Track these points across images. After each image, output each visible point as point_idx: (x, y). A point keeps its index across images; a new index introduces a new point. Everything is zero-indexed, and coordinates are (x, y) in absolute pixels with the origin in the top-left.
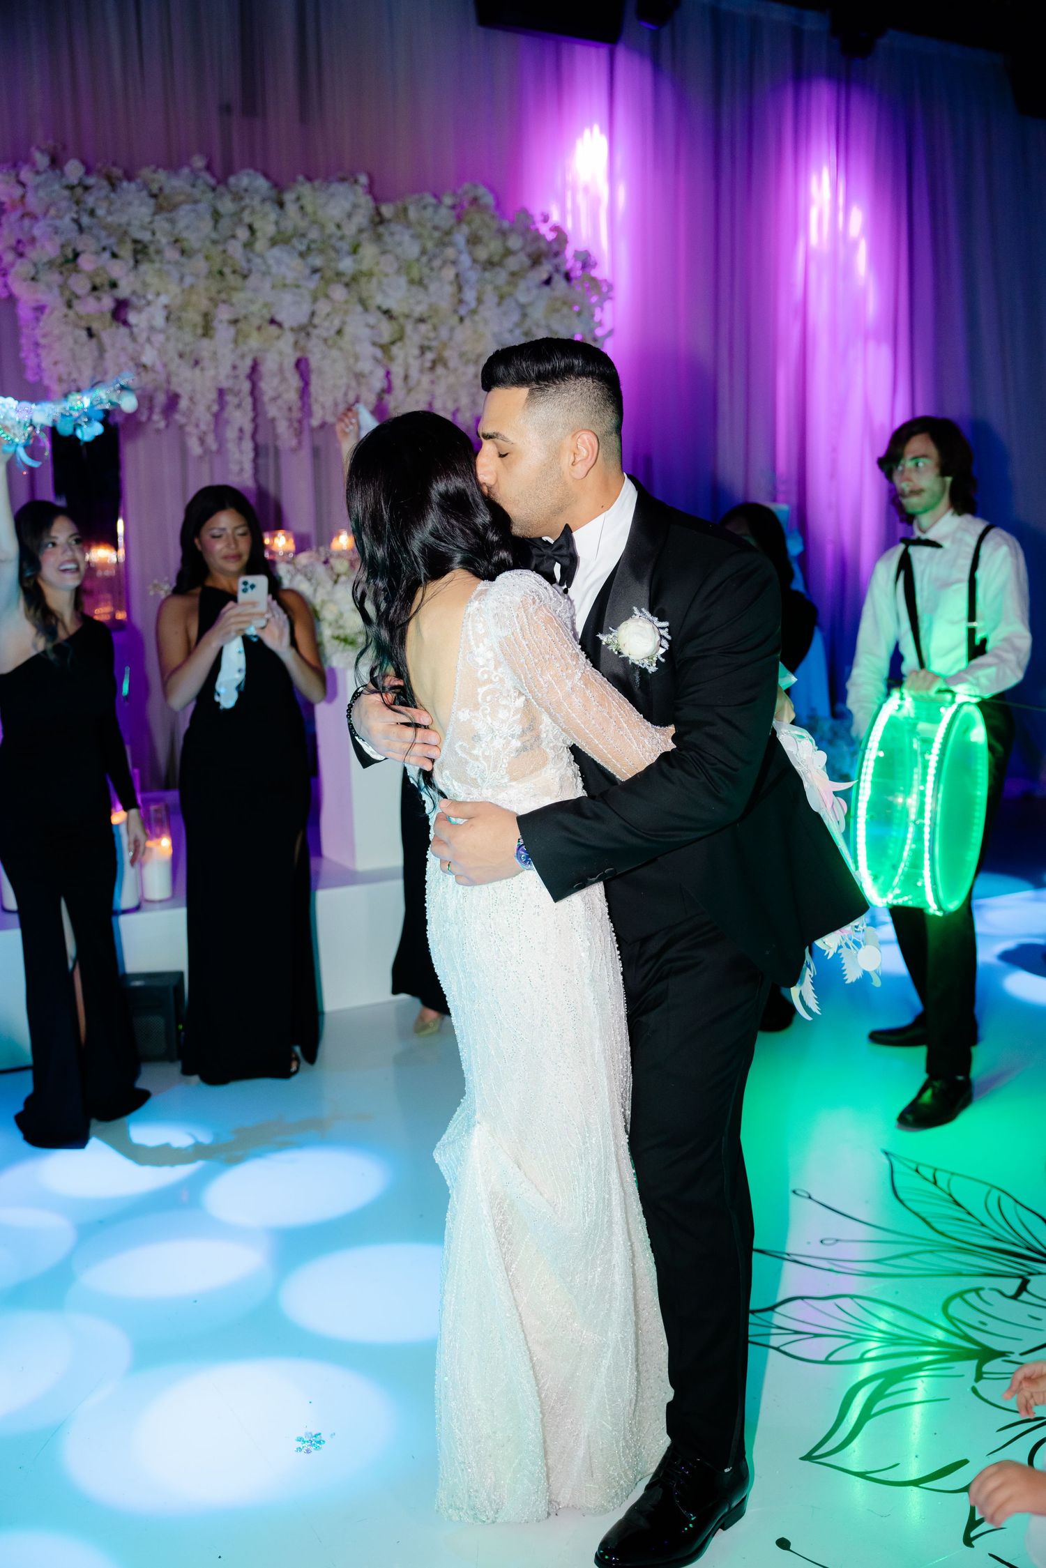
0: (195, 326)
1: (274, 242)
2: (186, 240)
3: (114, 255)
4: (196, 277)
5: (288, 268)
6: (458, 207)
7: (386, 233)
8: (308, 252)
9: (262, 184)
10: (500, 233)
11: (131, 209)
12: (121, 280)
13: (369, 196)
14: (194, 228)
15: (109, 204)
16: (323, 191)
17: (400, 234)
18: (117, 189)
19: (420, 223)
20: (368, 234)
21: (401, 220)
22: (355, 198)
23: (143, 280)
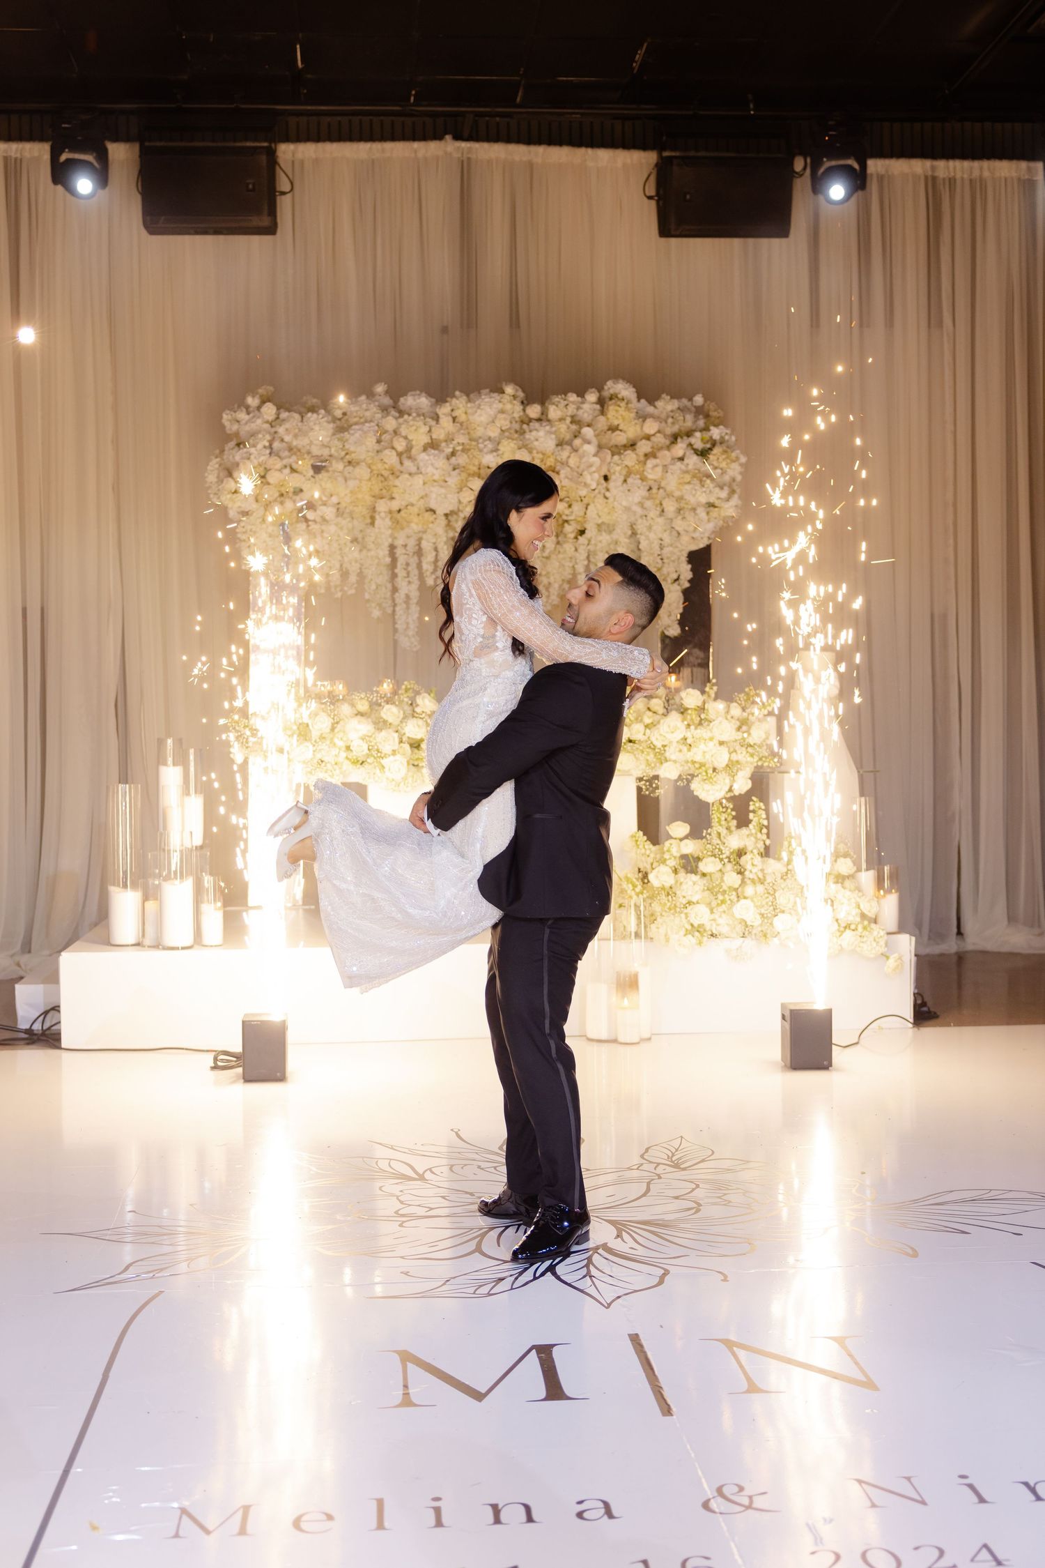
0: (364, 517)
1: (425, 449)
2: (355, 452)
3: (293, 470)
4: (360, 480)
5: (437, 469)
6: (601, 402)
7: (527, 431)
8: (453, 454)
9: (424, 401)
10: (641, 420)
11: (310, 434)
12: (303, 489)
13: (515, 402)
14: (362, 443)
15: (297, 431)
16: (474, 402)
17: (536, 430)
18: (305, 419)
19: (562, 419)
20: (510, 433)
21: (543, 419)
22: (500, 406)
23: (321, 485)
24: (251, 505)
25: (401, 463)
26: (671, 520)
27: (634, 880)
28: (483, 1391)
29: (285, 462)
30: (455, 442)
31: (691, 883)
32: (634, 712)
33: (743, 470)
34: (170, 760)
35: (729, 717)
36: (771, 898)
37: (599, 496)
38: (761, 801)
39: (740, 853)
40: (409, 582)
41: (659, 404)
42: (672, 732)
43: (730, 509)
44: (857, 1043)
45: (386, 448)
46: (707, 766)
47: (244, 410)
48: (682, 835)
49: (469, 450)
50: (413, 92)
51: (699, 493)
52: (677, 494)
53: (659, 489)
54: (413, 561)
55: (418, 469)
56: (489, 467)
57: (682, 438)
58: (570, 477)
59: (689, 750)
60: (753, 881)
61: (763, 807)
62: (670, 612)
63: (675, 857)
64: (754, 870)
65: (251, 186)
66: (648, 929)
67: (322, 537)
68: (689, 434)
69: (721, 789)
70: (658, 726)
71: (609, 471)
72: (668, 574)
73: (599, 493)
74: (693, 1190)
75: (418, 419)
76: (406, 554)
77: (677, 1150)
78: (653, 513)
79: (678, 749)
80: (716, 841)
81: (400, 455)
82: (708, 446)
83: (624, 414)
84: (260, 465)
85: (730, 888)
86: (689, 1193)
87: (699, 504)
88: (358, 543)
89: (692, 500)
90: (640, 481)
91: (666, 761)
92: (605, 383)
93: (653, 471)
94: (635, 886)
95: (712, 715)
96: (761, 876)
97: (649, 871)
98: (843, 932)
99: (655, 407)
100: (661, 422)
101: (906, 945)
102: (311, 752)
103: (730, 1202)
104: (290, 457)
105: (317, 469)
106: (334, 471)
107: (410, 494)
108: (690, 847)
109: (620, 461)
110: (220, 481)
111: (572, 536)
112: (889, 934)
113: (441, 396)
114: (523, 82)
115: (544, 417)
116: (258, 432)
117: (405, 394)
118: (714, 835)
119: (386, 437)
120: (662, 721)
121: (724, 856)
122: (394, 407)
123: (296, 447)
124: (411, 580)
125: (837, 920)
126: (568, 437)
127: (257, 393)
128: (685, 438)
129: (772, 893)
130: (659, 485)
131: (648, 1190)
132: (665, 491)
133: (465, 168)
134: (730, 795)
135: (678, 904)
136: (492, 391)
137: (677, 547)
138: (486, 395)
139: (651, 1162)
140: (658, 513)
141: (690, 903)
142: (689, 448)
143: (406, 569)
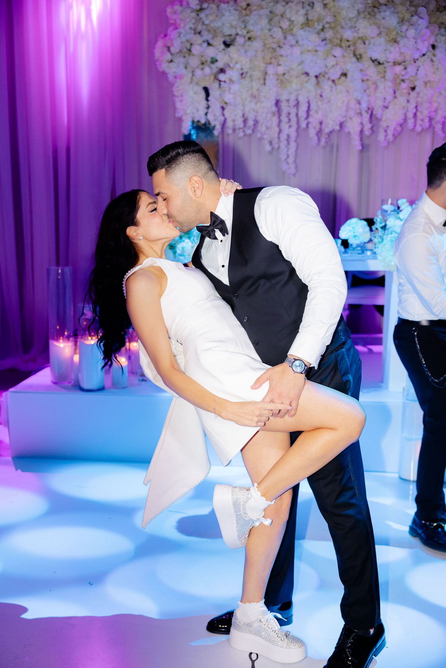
0: (259, 79)
1: (302, 27)
2: (252, 31)
3: (209, 44)
4: (257, 52)
5: (310, 41)
7: (377, 12)
8: (323, 30)
11: (223, 18)
12: (218, 58)
14: (258, 24)
15: (214, 16)
18: (220, 8)
20: (365, 14)
21: (389, 3)
23: (229, 56)
24: (181, 70)
25: (285, 38)
29: (205, 39)
30: (324, 22)
37: (427, 60)
40: (290, 126)
45: (274, 27)
54: (293, 111)
55: (297, 42)
56: (348, 41)
71: (436, 41)
73: (428, 58)
75: (298, 5)
76: (288, 106)
81: (286, 33)
84: (188, 41)
88: (255, 97)
104: (207, 35)
105: (227, 45)
106: (238, 45)
107: (291, 61)
111: (405, 91)
119: (276, 19)
123: (213, 28)
124: (291, 124)
126: (407, 16)
143: (288, 117)
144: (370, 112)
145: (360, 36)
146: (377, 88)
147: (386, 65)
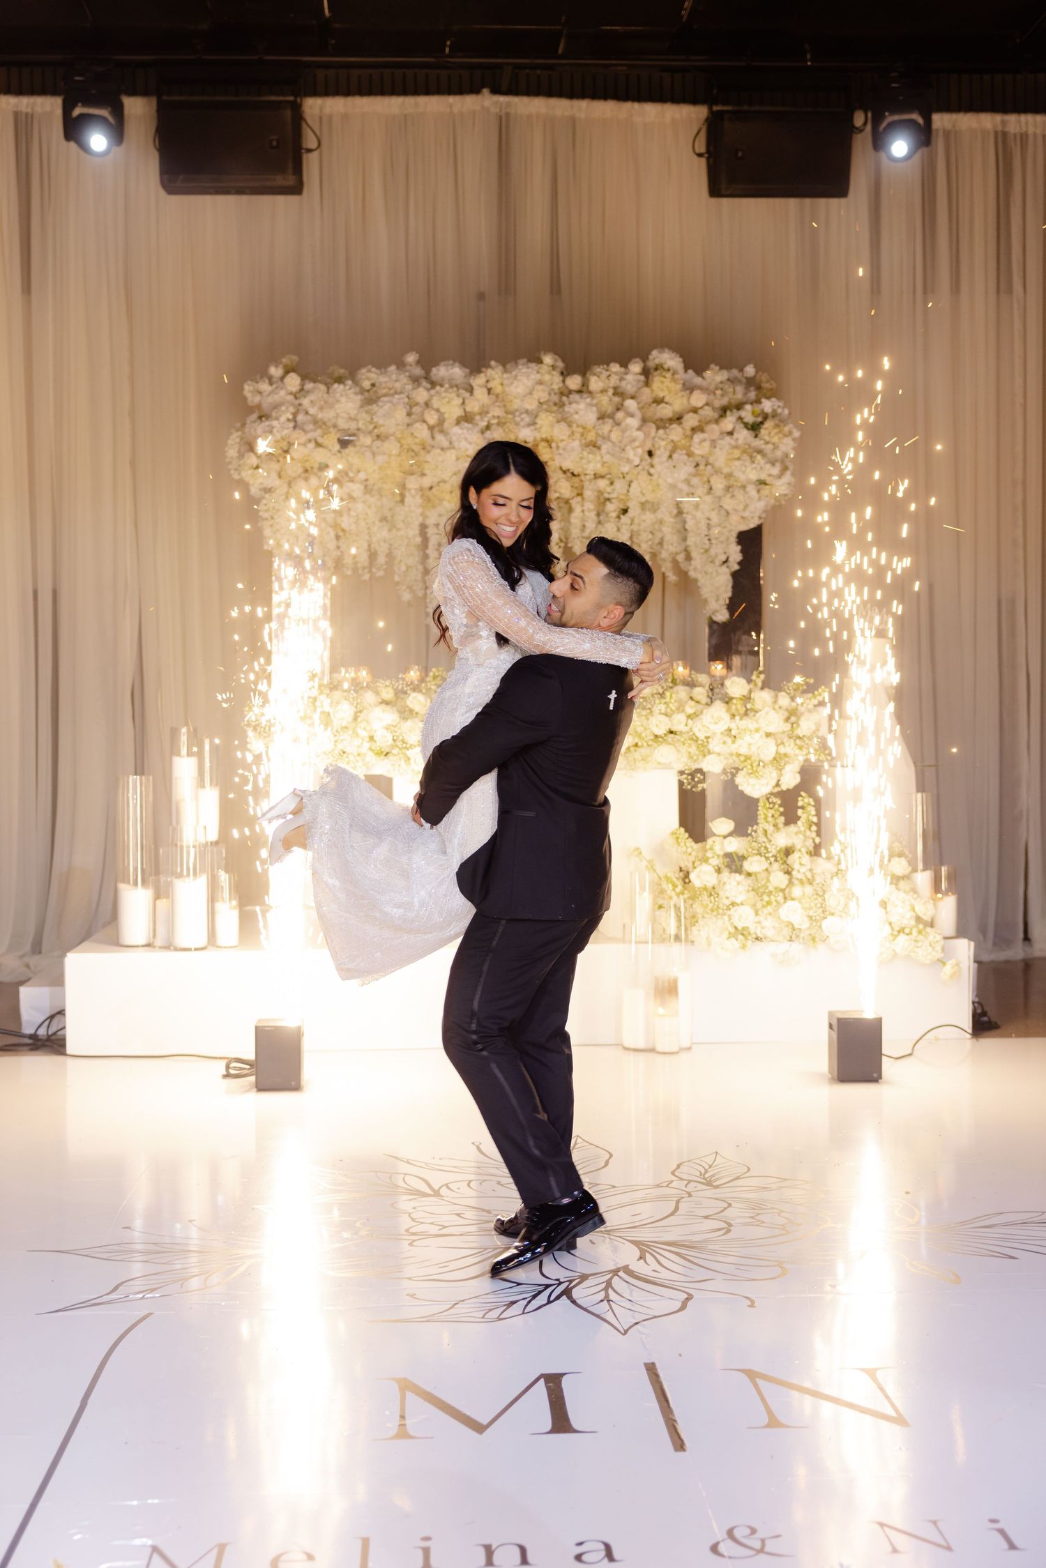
0: (393, 494)
1: (458, 422)
2: (383, 426)
3: (318, 445)
4: (390, 456)
5: (470, 443)
6: (646, 372)
7: (567, 403)
8: (488, 427)
9: (457, 372)
10: (688, 392)
11: (337, 406)
12: (329, 464)
13: (554, 373)
14: (391, 416)
15: (322, 403)
16: (511, 372)
17: (577, 402)
18: (331, 391)
19: (603, 391)
20: (549, 406)
21: (583, 390)
22: (538, 376)
23: (347, 461)
24: (274, 481)
25: (433, 438)
26: (720, 498)
27: (675, 880)
28: (485, 1422)
29: (310, 435)
30: (490, 415)
31: (736, 884)
32: (675, 701)
33: (795, 445)
34: (184, 751)
35: (777, 707)
36: (820, 899)
37: (642, 473)
38: (810, 796)
39: (788, 852)
41: (708, 373)
42: (716, 723)
43: (781, 487)
44: (910, 1055)
45: (416, 421)
46: (753, 759)
47: (267, 381)
48: (726, 832)
49: (505, 423)
50: (448, 43)
51: (749, 469)
52: (726, 470)
53: (706, 465)
55: (451, 443)
57: (731, 411)
58: (612, 452)
59: (734, 742)
60: (801, 882)
61: (813, 803)
62: (718, 596)
63: (718, 856)
64: (803, 870)
65: (274, 143)
66: (689, 932)
67: (349, 515)
68: (739, 407)
69: (767, 784)
70: (701, 716)
71: (653, 446)
72: (716, 555)
73: (643, 469)
74: (725, 1209)
75: (450, 390)
76: (438, 534)
77: (710, 1167)
78: (701, 490)
79: (722, 741)
80: (762, 838)
81: (431, 428)
82: (760, 419)
83: (669, 385)
84: (283, 439)
85: (776, 888)
86: (721, 1212)
87: (749, 482)
88: (387, 521)
89: (742, 477)
90: (686, 457)
91: (709, 753)
92: (649, 353)
93: (700, 446)
94: (675, 886)
95: (758, 705)
96: (809, 876)
97: (690, 870)
98: (896, 936)
99: (703, 378)
100: (709, 394)
101: (965, 950)
102: (333, 743)
103: (763, 1222)
104: (314, 431)
105: (344, 444)
106: (362, 446)
107: (442, 470)
108: (735, 845)
109: (665, 436)
110: (241, 456)
111: (614, 515)
112: (946, 938)
113: (476, 365)
114: (565, 32)
115: (585, 389)
116: (281, 404)
117: (436, 364)
118: (760, 832)
119: (416, 410)
120: (705, 711)
121: (770, 855)
122: (426, 378)
123: (321, 420)
125: (890, 924)
126: (610, 409)
127: (281, 363)
128: (735, 411)
129: (821, 893)
130: (707, 461)
131: (677, 1209)
132: (713, 467)
133: (504, 124)
134: (776, 790)
135: (721, 905)
136: (530, 361)
137: (725, 527)
138: (523, 365)
139: (681, 1179)
140: (705, 491)
141: (733, 904)
142: (739, 421)
143: (437, 550)
144: (562, 545)
145: (544, 436)
146: (570, 510)
147: (582, 477)
